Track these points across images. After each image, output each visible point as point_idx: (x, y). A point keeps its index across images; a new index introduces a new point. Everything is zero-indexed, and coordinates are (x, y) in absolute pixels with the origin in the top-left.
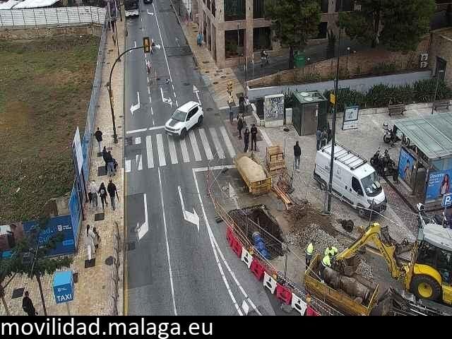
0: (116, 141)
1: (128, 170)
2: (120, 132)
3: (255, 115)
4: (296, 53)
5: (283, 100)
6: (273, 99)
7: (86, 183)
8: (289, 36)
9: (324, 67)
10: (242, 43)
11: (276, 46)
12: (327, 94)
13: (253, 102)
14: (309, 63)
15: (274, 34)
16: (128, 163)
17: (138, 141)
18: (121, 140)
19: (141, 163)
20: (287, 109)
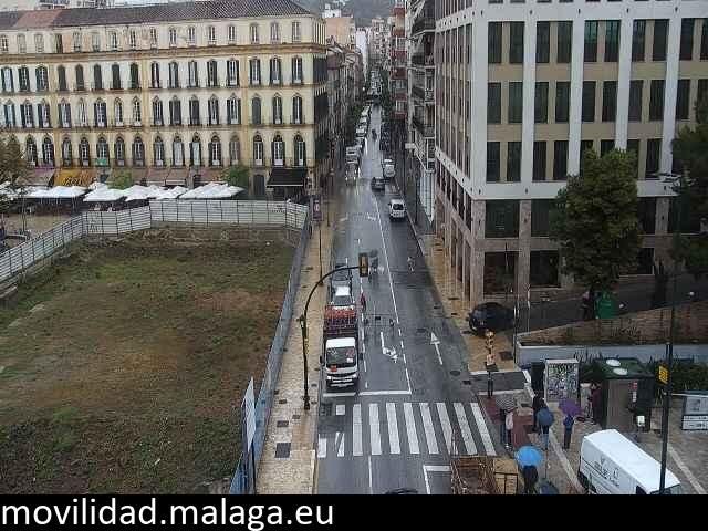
0: (307, 407)
1: (322, 455)
2: (314, 394)
3: (529, 389)
4: (600, 295)
5: (576, 370)
6: (559, 366)
7: (257, 467)
8: (589, 267)
9: (647, 320)
10: (512, 273)
11: (567, 282)
12: (654, 366)
13: (528, 369)
14: (623, 312)
15: (564, 262)
16: (323, 443)
17: (340, 410)
18: (315, 406)
19: (342, 445)
20: (582, 385)
